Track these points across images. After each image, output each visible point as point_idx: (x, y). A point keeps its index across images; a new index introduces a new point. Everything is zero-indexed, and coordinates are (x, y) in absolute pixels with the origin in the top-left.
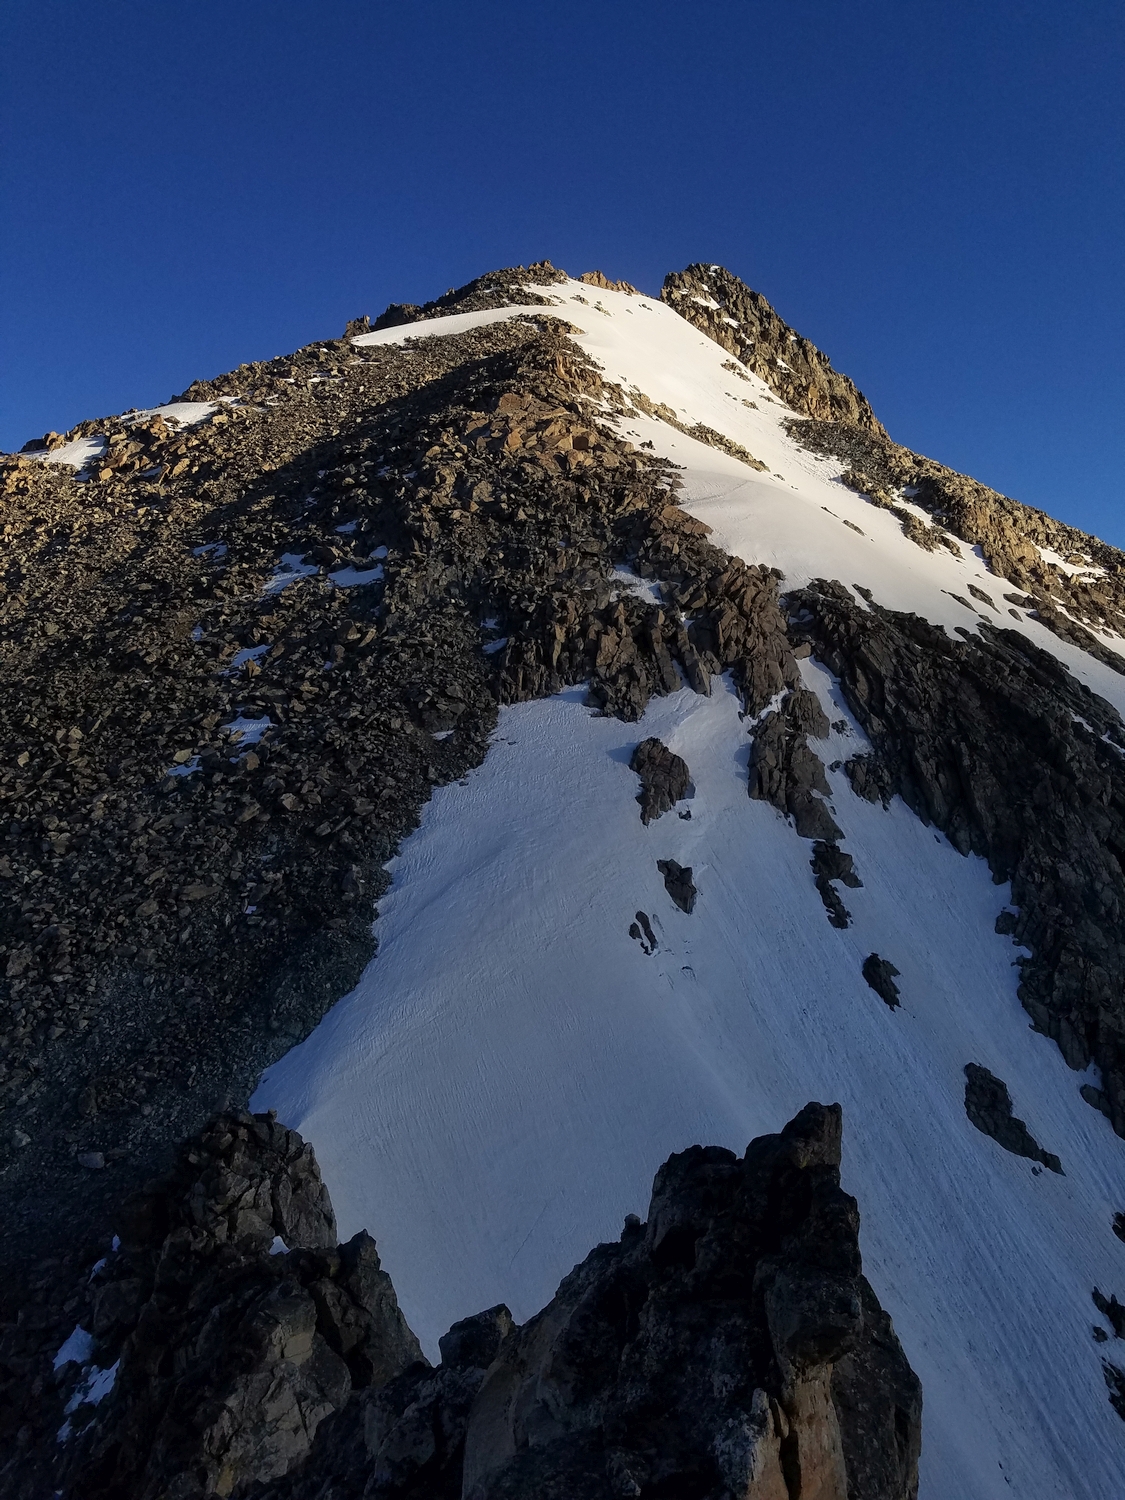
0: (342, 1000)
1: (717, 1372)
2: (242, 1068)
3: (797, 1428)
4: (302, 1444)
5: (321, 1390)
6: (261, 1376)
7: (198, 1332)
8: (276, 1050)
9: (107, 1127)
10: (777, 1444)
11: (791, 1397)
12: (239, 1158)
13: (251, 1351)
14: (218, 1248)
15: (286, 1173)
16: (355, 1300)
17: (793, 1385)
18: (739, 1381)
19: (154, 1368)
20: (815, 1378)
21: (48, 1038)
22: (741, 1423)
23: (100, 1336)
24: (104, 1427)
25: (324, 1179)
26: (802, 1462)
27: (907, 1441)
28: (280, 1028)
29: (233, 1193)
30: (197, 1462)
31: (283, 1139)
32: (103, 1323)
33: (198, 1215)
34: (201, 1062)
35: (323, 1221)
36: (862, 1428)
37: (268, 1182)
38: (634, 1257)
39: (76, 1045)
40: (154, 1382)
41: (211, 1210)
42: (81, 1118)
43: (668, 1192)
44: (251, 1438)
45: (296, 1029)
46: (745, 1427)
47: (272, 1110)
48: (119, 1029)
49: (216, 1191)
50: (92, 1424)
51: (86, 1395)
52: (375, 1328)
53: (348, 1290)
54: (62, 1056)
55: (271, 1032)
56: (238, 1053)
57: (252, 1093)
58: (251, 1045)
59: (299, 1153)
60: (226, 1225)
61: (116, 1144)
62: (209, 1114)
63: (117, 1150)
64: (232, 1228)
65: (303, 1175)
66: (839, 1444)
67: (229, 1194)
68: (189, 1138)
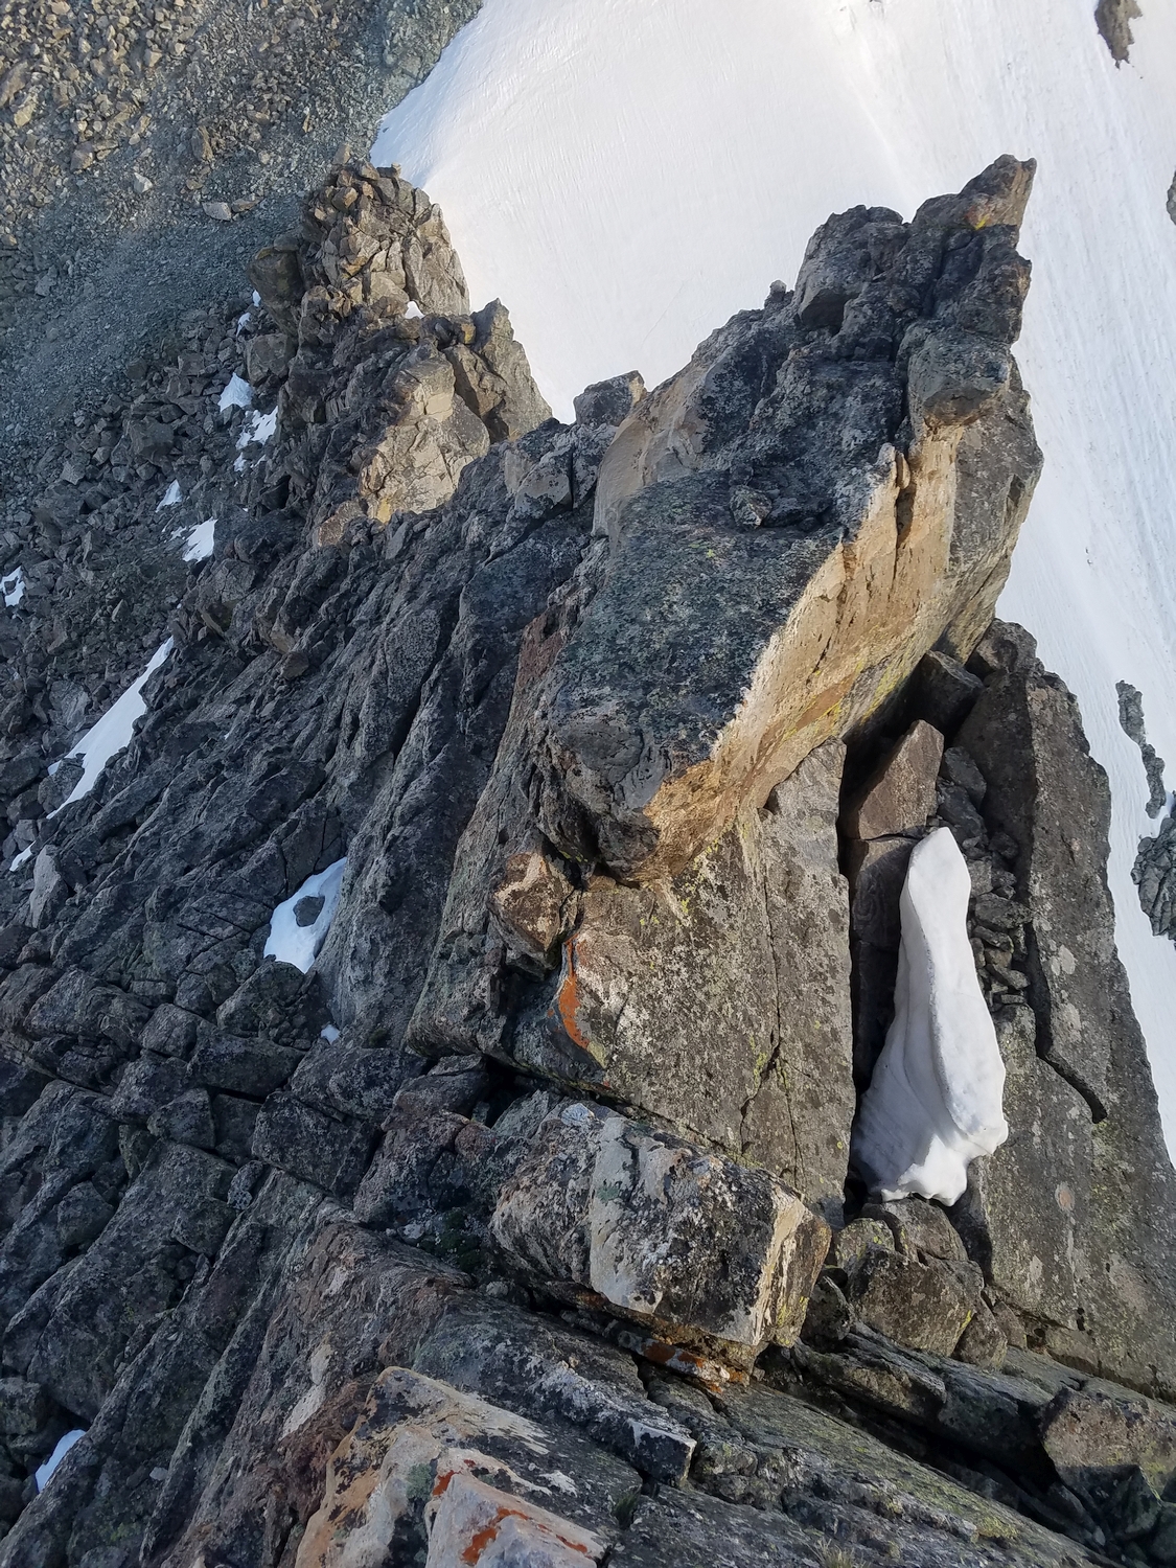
0: (463, 30)
1: (848, 427)
2: (359, 113)
3: (917, 481)
4: (448, 488)
5: (463, 445)
6: (406, 428)
7: (345, 386)
8: (394, 91)
9: (227, 175)
10: (896, 493)
11: (918, 453)
12: (366, 216)
13: (396, 406)
14: (355, 310)
15: (415, 235)
16: (490, 367)
17: (922, 442)
18: (869, 436)
19: (309, 415)
20: (944, 439)
21: (145, 64)
22: (865, 472)
23: (257, 385)
24: (274, 461)
25: (454, 244)
26: (916, 510)
27: (1016, 505)
28: (396, 65)
29: (364, 254)
30: (358, 494)
31: (410, 198)
32: (256, 374)
33: (332, 274)
34: (313, 105)
35: (455, 288)
36: (977, 492)
37: (397, 245)
38: (777, 321)
39: (178, 76)
40: (311, 428)
41: (344, 271)
42: (199, 163)
43: (822, 255)
44: (403, 479)
45: (413, 66)
46: (868, 475)
47: (396, 165)
48: (220, 57)
49: (347, 253)
50: (263, 459)
51: (253, 435)
52: (510, 394)
53: (483, 356)
54: (165, 89)
55: (388, 70)
56: (352, 94)
57: (373, 143)
58: (366, 85)
59: (427, 216)
60: (360, 286)
61: (239, 195)
62: (330, 166)
63: (240, 202)
64: (366, 290)
65: (432, 240)
66: (953, 501)
67: (360, 255)
68: (312, 193)
